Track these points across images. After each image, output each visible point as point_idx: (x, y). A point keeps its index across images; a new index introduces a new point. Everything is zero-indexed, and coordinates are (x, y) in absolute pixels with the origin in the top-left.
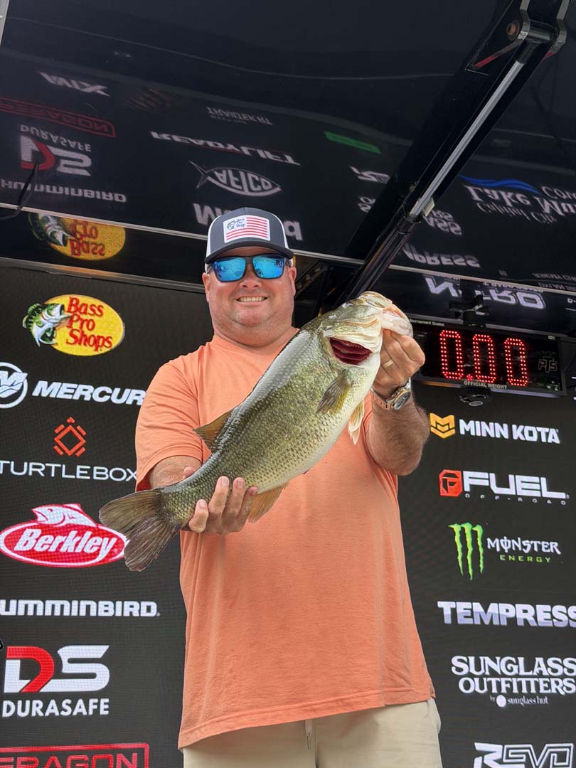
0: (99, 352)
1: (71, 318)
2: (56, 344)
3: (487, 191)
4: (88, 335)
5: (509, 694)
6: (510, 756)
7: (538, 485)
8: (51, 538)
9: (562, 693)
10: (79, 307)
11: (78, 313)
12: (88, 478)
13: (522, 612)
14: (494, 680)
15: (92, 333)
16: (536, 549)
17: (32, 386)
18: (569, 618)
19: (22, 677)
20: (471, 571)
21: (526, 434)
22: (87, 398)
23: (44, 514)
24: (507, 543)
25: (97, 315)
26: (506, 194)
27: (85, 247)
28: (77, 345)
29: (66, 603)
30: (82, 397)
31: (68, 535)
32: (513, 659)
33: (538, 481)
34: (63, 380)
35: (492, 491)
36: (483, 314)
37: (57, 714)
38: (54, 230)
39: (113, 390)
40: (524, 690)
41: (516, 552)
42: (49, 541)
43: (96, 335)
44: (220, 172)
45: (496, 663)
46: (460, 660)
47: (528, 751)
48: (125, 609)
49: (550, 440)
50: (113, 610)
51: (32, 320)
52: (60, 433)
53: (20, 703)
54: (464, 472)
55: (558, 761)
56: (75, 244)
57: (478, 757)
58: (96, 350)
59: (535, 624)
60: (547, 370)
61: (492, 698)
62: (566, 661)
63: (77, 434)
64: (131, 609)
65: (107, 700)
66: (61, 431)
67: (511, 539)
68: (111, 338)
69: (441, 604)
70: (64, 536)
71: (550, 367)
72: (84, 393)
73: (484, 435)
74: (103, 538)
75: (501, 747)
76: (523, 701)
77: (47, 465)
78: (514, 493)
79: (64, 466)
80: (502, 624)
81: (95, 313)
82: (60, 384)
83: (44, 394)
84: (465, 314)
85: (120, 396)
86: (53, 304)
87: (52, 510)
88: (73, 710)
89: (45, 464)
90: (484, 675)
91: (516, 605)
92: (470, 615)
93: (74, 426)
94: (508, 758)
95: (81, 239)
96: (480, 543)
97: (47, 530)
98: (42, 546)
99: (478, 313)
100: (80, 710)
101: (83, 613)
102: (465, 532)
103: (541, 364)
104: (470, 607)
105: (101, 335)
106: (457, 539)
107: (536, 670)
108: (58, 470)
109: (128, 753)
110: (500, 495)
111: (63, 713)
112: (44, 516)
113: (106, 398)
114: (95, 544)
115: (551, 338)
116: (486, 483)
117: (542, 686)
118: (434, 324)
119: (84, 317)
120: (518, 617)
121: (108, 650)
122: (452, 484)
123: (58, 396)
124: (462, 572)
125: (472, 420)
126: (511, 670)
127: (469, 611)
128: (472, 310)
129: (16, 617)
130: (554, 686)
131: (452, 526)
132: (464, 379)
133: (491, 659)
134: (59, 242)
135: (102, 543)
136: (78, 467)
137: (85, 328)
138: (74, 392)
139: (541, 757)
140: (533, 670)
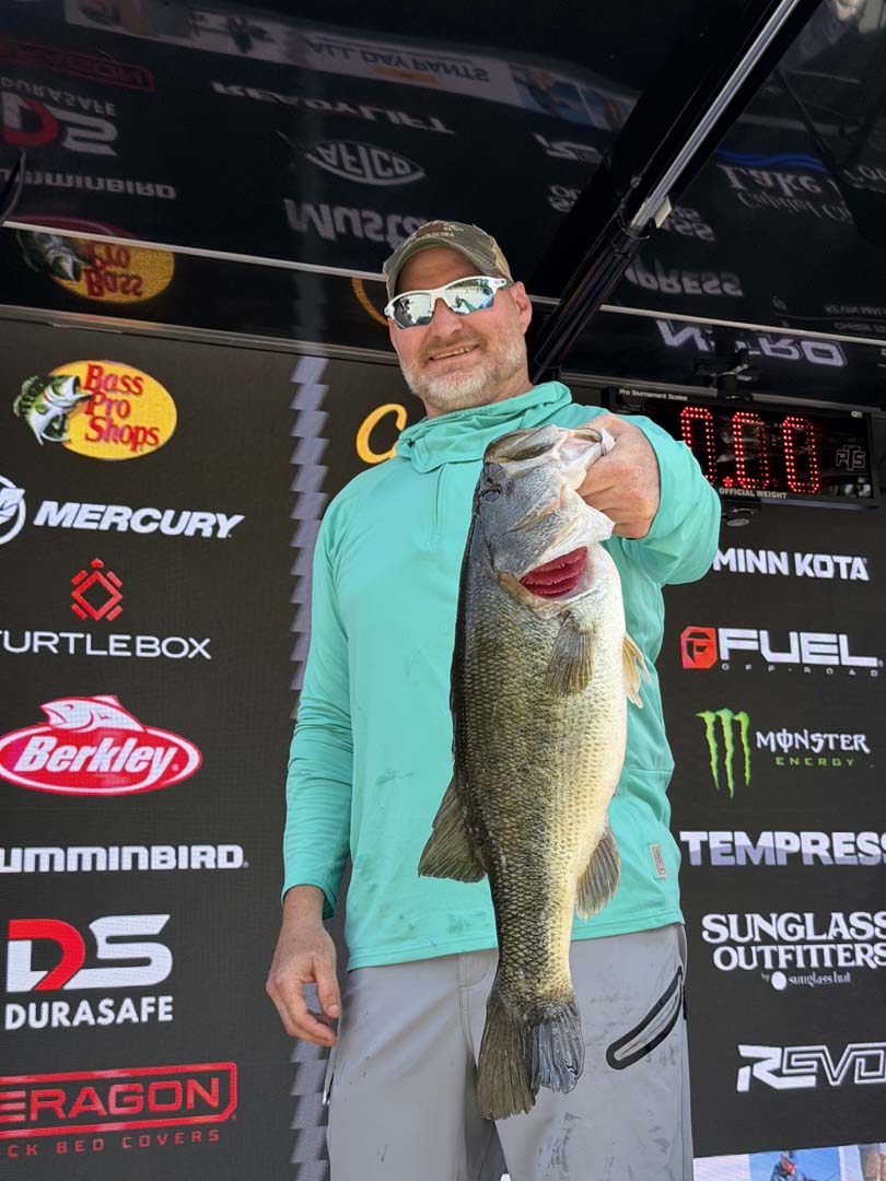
0: (139, 453)
1: (90, 399)
2: (70, 441)
3: (753, 173)
4: (120, 426)
5: (791, 970)
6: (793, 1063)
7: (836, 647)
8: (72, 750)
9: (873, 966)
10: (103, 378)
12: (129, 654)
13: (811, 844)
14: (767, 950)
15: (128, 421)
16: (832, 746)
17: (32, 511)
18: (883, 851)
19: (34, 968)
20: (731, 785)
21: (817, 565)
22: (122, 527)
23: (61, 713)
24: (787, 738)
25: (134, 393)
26: (784, 177)
27: (111, 283)
28: (102, 442)
29: (100, 852)
30: (114, 525)
31: (98, 746)
32: (797, 917)
33: (835, 641)
34: (81, 499)
35: (764, 658)
36: (747, 379)
37: (92, 1022)
38: (61, 254)
39: (163, 513)
40: (814, 963)
41: (800, 752)
42: (70, 756)
43: (133, 425)
44: (326, 147)
45: (769, 920)
46: (715, 921)
47: (821, 1055)
48: (193, 859)
49: (853, 577)
50: (174, 861)
51: (29, 403)
52: (80, 583)
53: (33, 1007)
54: (721, 631)
55: (866, 1070)
56: (93, 276)
57: (744, 1066)
58: (134, 449)
59: (831, 862)
60: (850, 467)
61: (763, 976)
62: (878, 916)
63: (108, 586)
64: (203, 858)
65: (170, 999)
66: (82, 581)
67: (793, 733)
68: (156, 429)
69: (684, 836)
70: (92, 746)
71: (854, 462)
72: (115, 519)
73: (751, 570)
74: (154, 748)
75: (779, 1050)
76: (812, 980)
77: (62, 635)
78: (798, 661)
79: (89, 637)
80: (780, 863)
81: (129, 390)
82: (78, 505)
83: (53, 523)
84: (720, 379)
85: (174, 524)
86: (62, 377)
87: (71, 706)
88: (117, 1013)
89: (58, 633)
90: (752, 943)
91: (802, 834)
94: (790, 1067)
95: (102, 268)
96: (744, 740)
97: (66, 737)
98: (59, 764)
99: (741, 378)
100: (127, 1016)
101: (127, 866)
102: (722, 722)
103: (839, 458)
104: (730, 839)
105: (140, 425)
106: (710, 735)
107: (833, 932)
108: (80, 643)
109: (204, 1079)
110: (777, 665)
111: (101, 1021)
112: (61, 717)
113: (152, 527)
114: (142, 758)
115: (855, 414)
116: (753, 646)
117: (841, 955)
118: (671, 397)
119: (112, 396)
120: (803, 851)
121: (168, 923)
122: (701, 649)
123: (76, 526)
124: (717, 784)
125: (732, 547)
126: (795, 933)
127: (729, 845)
128: (732, 373)
129: (22, 875)
130: (859, 955)
131: (701, 715)
132: (719, 483)
133: (763, 917)
134: (67, 274)
135: (153, 757)
136: (112, 638)
137: (114, 414)
138: (101, 519)
139: (840, 1064)
140: (827, 931)
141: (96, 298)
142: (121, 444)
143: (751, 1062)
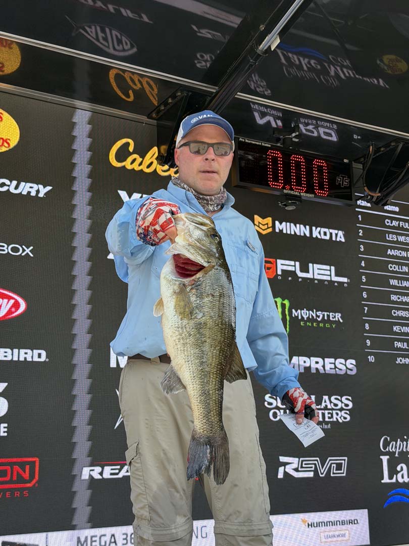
6: (304, 466)
7: (329, 272)
9: (341, 421)
13: (315, 363)
16: (326, 318)
18: (347, 368)
21: (322, 233)
33: (329, 269)
35: (297, 275)
36: (297, 140)
39: (11, 182)
41: (312, 320)
46: (270, 397)
47: (316, 462)
48: (20, 356)
49: (338, 240)
50: (11, 356)
54: (278, 260)
55: (336, 470)
57: (281, 466)
59: (324, 372)
62: (344, 399)
64: (26, 356)
65: (6, 425)
67: (309, 311)
68: (9, 140)
73: (293, 233)
74: (3, 299)
75: (297, 459)
78: (312, 277)
80: (301, 371)
84: (284, 139)
85: (16, 188)
91: (311, 358)
94: (302, 467)
96: (287, 313)
99: (294, 139)
102: (277, 304)
107: (323, 404)
109: (22, 465)
110: (302, 278)
113: (5, 188)
115: (346, 161)
116: (292, 269)
117: (327, 415)
118: (263, 144)
120: (312, 366)
121: (7, 386)
122: (269, 268)
125: (284, 221)
128: (290, 137)
130: (335, 416)
132: (284, 188)
135: (2, 304)
139: (325, 467)
140: (321, 404)
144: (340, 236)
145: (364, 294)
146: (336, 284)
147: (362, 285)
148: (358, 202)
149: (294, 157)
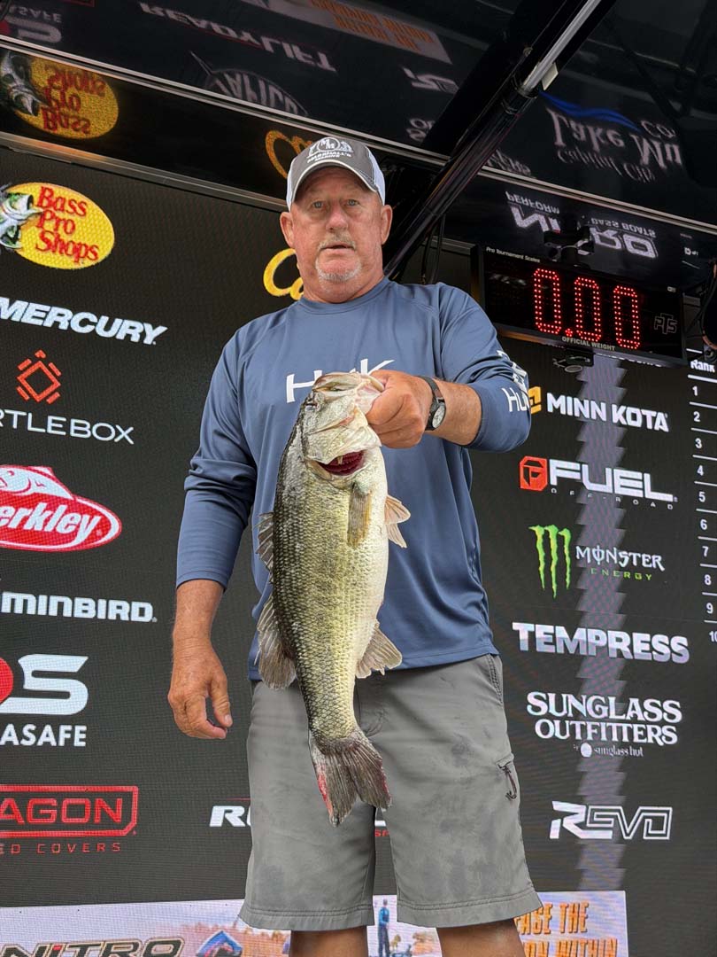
0: (80, 265)
1: (42, 215)
2: (22, 248)
4: (66, 242)
5: (596, 742)
6: (595, 819)
7: (641, 483)
8: (11, 510)
9: (661, 743)
10: (54, 199)
11: (52, 209)
12: (64, 433)
13: (616, 641)
14: (578, 724)
15: (72, 238)
16: (635, 563)
18: (672, 651)
20: (554, 587)
21: (629, 417)
22: (63, 326)
23: (3, 478)
25: (80, 215)
28: (50, 253)
29: (31, 598)
30: (56, 324)
31: (34, 509)
32: (603, 699)
33: (641, 478)
34: (30, 300)
35: (584, 487)
36: (586, 253)
37: (16, 742)
39: (99, 319)
40: (615, 738)
41: (610, 565)
42: (9, 514)
43: (77, 242)
45: (582, 702)
46: (537, 697)
47: (617, 814)
48: (110, 612)
49: (657, 428)
50: (94, 612)
52: (25, 370)
54: (551, 461)
55: (652, 829)
57: (556, 819)
58: (77, 262)
59: (632, 657)
60: (665, 331)
61: (575, 746)
62: (666, 704)
63: (49, 374)
64: (119, 611)
65: (84, 728)
66: (27, 368)
67: (605, 550)
68: (97, 247)
69: (516, 626)
70: (30, 508)
71: (669, 327)
72: (59, 319)
73: (577, 414)
74: (81, 514)
75: (585, 807)
76: (612, 752)
77: (7, 411)
78: (611, 491)
79: (30, 415)
80: (590, 653)
82: (26, 303)
83: (4, 316)
84: (564, 252)
85: (108, 328)
86: (18, 194)
87: (12, 473)
88: (38, 737)
89: (4, 411)
90: (566, 717)
91: (609, 632)
92: (551, 641)
93: (46, 362)
94: (591, 822)
96: (566, 551)
97: (6, 499)
99: (581, 252)
100: (47, 740)
101: (53, 612)
102: (549, 536)
103: (657, 323)
104: (552, 631)
105: (83, 242)
106: (539, 545)
107: (630, 713)
108: (22, 420)
109: (111, 798)
110: (595, 493)
111: (24, 742)
112: (3, 481)
113: (88, 329)
114: (72, 522)
115: (671, 289)
116: (576, 476)
117: (636, 733)
118: (527, 258)
119: (60, 215)
120: (610, 645)
121: (86, 662)
122: (535, 475)
124: (543, 586)
125: (563, 394)
126: (600, 713)
127: (551, 637)
128: (574, 246)
130: (650, 734)
131: (533, 528)
132: (562, 333)
133: (575, 697)
134: (27, 109)
135: (81, 522)
136: (50, 418)
137: (61, 230)
138: (46, 317)
139: (632, 823)
140: (625, 712)
141: (52, 132)
142: (65, 255)
143: (562, 815)
144: (661, 422)
145: (702, 524)
146: (653, 505)
147: (699, 508)
148: (692, 363)
149: (580, 281)
